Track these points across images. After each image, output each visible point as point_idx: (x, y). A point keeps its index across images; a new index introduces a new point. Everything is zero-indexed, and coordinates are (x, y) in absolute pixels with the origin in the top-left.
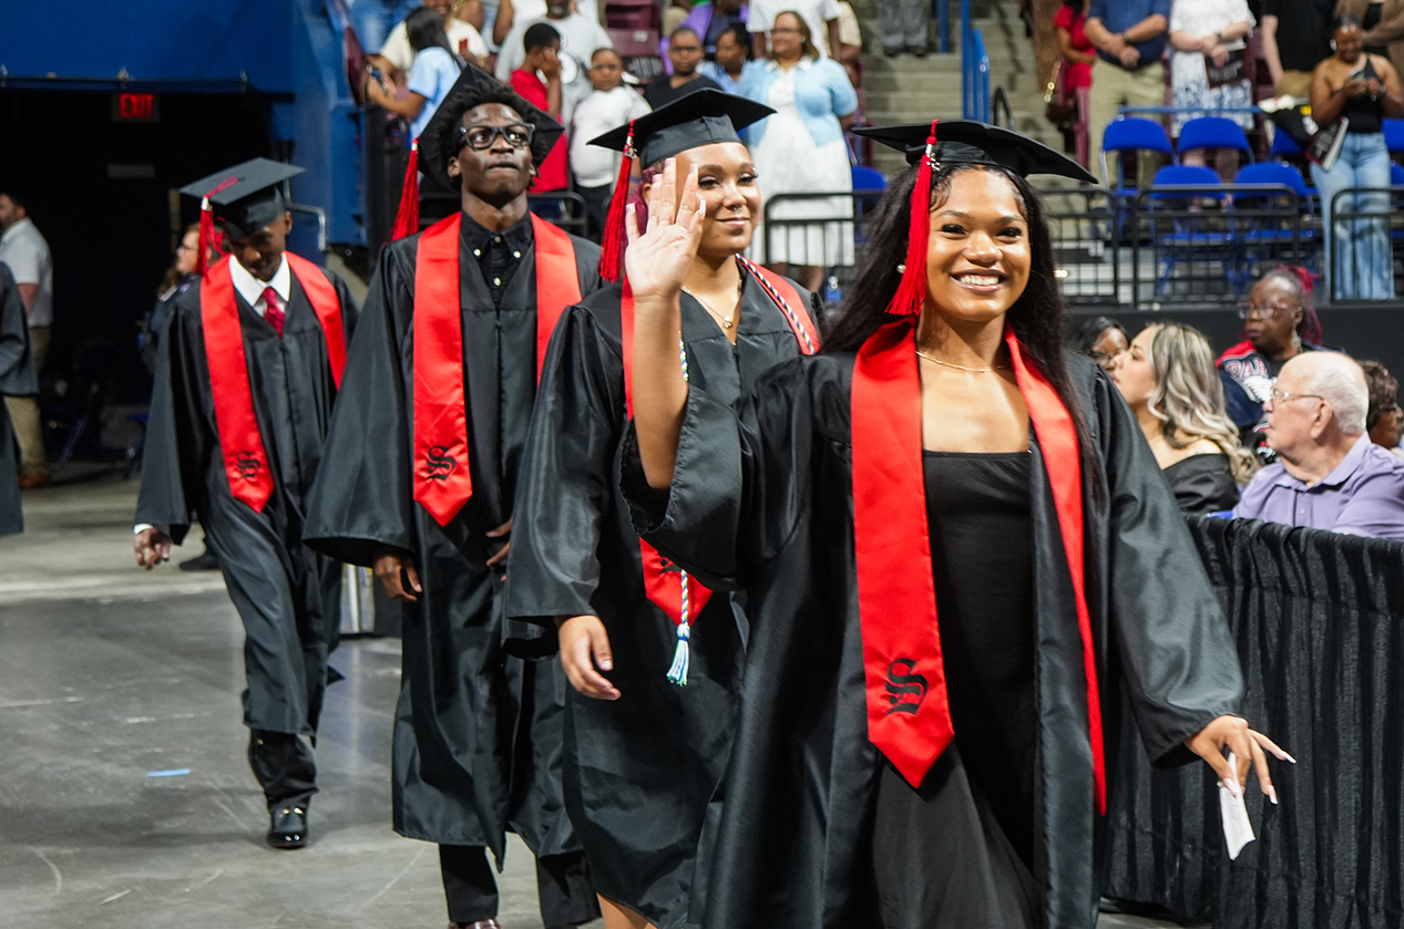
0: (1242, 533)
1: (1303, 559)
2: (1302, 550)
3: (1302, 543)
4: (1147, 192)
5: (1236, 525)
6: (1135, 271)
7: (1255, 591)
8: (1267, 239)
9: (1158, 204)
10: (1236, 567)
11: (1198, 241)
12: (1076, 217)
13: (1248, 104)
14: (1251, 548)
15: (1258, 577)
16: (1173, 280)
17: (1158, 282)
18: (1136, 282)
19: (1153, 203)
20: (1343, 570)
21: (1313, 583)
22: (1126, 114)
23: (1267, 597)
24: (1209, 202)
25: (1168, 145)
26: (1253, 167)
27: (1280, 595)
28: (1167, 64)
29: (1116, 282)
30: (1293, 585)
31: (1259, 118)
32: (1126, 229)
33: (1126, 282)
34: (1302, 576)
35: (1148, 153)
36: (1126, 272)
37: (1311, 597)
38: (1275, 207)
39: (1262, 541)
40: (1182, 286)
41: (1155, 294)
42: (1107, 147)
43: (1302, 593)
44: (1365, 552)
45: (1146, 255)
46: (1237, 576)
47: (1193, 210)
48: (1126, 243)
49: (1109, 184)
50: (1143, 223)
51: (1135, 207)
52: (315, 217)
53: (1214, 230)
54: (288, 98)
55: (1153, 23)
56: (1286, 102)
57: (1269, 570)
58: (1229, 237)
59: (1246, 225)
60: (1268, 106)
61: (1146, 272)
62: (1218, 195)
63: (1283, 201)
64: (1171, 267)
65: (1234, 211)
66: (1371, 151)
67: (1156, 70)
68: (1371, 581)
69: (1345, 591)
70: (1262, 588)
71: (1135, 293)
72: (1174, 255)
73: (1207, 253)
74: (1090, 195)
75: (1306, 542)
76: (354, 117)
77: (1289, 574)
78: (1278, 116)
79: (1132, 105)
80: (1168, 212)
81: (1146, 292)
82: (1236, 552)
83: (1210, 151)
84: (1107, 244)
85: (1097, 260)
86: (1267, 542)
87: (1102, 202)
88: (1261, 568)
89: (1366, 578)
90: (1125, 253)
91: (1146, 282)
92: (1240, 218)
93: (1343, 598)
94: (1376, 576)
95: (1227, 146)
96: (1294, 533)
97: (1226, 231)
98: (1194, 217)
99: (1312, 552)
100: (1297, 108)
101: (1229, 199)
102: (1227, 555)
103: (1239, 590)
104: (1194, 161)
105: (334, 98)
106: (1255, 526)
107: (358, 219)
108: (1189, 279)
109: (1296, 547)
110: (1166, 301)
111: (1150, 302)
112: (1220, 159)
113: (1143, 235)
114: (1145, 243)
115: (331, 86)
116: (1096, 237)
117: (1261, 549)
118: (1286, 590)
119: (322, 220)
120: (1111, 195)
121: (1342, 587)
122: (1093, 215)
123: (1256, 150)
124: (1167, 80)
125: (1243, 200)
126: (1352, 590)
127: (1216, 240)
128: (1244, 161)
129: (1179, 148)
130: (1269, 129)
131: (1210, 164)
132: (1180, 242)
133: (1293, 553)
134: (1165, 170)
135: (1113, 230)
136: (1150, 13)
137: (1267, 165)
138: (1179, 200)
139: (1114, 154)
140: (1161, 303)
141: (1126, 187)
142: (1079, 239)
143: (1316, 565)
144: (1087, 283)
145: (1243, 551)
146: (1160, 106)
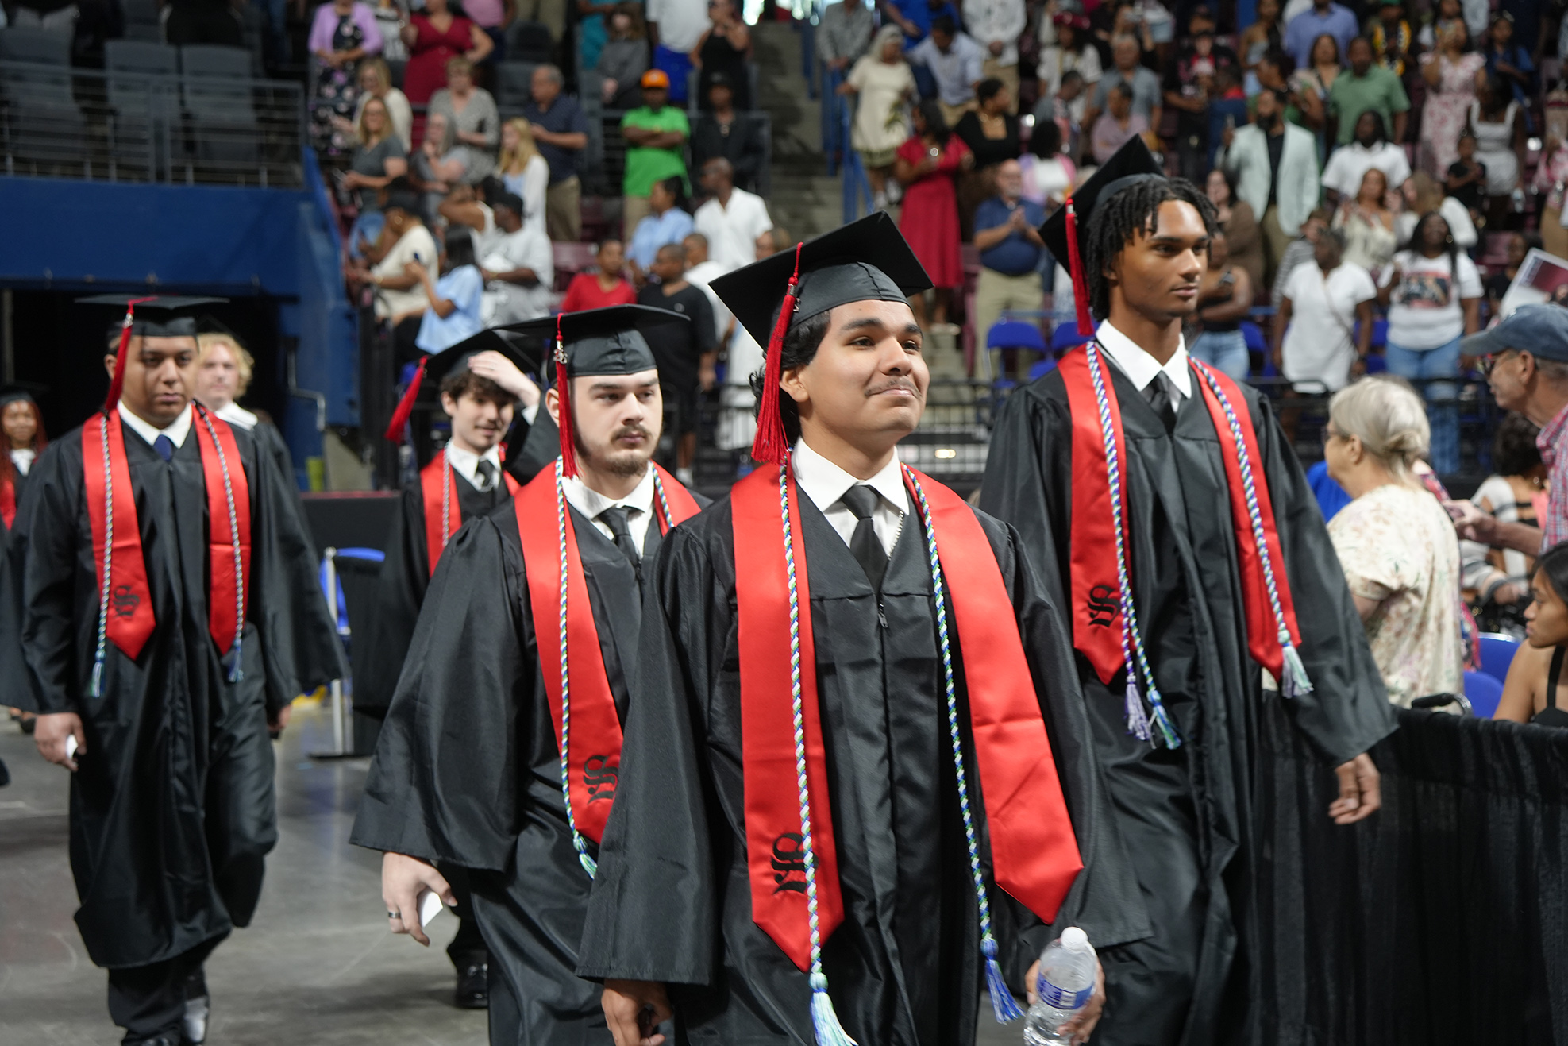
12: (961, 404)
25: (1043, 344)
42: (991, 345)
49: (990, 378)
52: (313, 404)
54: (294, 300)
66: (1230, 348)
74: (975, 386)
76: (349, 317)
79: (1016, 309)
85: (978, 442)
87: (984, 393)
105: (333, 303)
107: (351, 403)
115: (329, 289)
116: (979, 421)
119: (322, 404)
120: (991, 387)
122: (978, 404)
129: (1053, 346)
139: (996, 353)
142: (964, 423)
144: (971, 462)
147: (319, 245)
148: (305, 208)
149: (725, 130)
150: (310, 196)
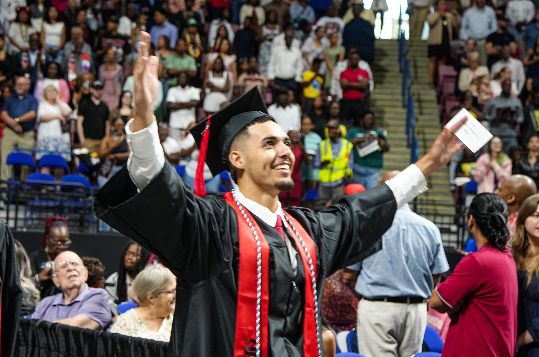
0: (33, 325)
1: (57, 336)
2: (57, 332)
3: (57, 329)
4: (24, 183)
5: (31, 322)
6: (8, 214)
7: (37, 349)
8: (73, 204)
9: (29, 187)
10: (30, 339)
11: (44, 204)
13: (69, 151)
14: (36, 331)
15: (38, 343)
16: (32, 219)
17: (26, 220)
18: (16, 219)
19: (26, 187)
20: (72, 341)
21: (60, 346)
22: (18, 150)
23: (42, 351)
24: (51, 188)
25: (34, 164)
26: (70, 176)
27: (47, 350)
28: (36, 132)
29: (8, 218)
30: (52, 347)
31: (73, 156)
32: (14, 197)
33: (12, 219)
34: (56, 343)
35: (26, 167)
36: (12, 214)
37: (59, 352)
38: (78, 192)
39: (41, 328)
40: (36, 222)
41: (25, 224)
43: (55, 350)
44: (81, 334)
45: (21, 208)
46: (30, 342)
47: (44, 191)
48: (13, 203)
49: (8, 179)
50: (22, 195)
51: (18, 188)
53: (52, 200)
55: (31, 114)
56: (84, 151)
57: (43, 340)
58: (57, 203)
59: (65, 198)
60: (77, 152)
61: (21, 215)
62: (54, 186)
63: (81, 190)
64: (32, 214)
65: (61, 193)
67: (31, 133)
68: (83, 345)
69: (72, 349)
70: (40, 348)
71: (16, 223)
72: (33, 209)
73: (48, 209)
75: (59, 329)
77: (51, 342)
78: (81, 156)
80: (33, 192)
81: (20, 223)
82: (30, 332)
83: (52, 168)
84: (6, 203)
85: (1, 209)
86: (43, 328)
87: (4, 186)
88: (40, 339)
89: (80, 344)
90: (12, 207)
91: (21, 219)
92: (63, 196)
93: (71, 352)
94: (84, 344)
95: (59, 167)
96: (54, 325)
97: (56, 200)
98: (44, 194)
99: (61, 333)
100: (89, 154)
101: (58, 188)
102: (27, 334)
103: (30, 348)
104: (45, 171)
106: (39, 322)
108: (39, 219)
109: (54, 331)
110: (29, 227)
111: (22, 228)
112: (57, 171)
113: (21, 200)
114: (22, 203)
116: (1, 199)
117: (41, 332)
118: (49, 349)
120: (9, 183)
121: (71, 348)
123: (72, 169)
124: (35, 138)
125: (65, 189)
126: (75, 349)
127: (51, 204)
128: (66, 173)
129: (39, 164)
130: (77, 161)
131: (52, 173)
132: (36, 203)
133: (53, 334)
134: (32, 175)
135: (8, 196)
137: (75, 176)
138: (38, 187)
140: (27, 229)
141: (16, 180)
143: (62, 338)
145: (33, 332)
146: (32, 148)
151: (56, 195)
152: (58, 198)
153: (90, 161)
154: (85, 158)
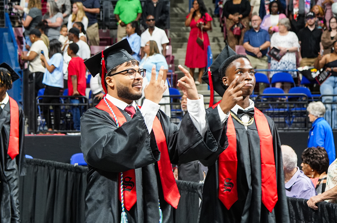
8: (298, 110)
11: (276, 111)
13: (295, 69)
24: (282, 99)
25: (268, 81)
26: (295, 88)
35: (262, 84)
38: (302, 100)
47: (278, 101)
51: (256, 100)
53: (282, 107)
56: (306, 68)
58: (286, 110)
59: (292, 106)
60: (300, 69)
62: (284, 96)
63: (304, 98)
65: (288, 102)
73: (279, 115)
76: (20, 72)
78: (303, 72)
92: (290, 104)
97: (285, 108)
98: (277, 103)
100: (310, 70)
101: (287, 98)
104: (278, 86)
123: (296, 83)
125: (291, 98)
127: (282, 111)
128: (292, 86)
129: (272, 82)
130: (301, 76)
132: (271, 111)
134: (267, 89)
136: (265, 41)
137: (299, 87)
138: (273, 98)
146: (266, 69)
147: (10, 46)
148: (5, 34)
149: (155, 5)
150: (7, 30)
151: (285, 104)
152: (286, 106)
153: (311, 75)
154: (306, 74)
